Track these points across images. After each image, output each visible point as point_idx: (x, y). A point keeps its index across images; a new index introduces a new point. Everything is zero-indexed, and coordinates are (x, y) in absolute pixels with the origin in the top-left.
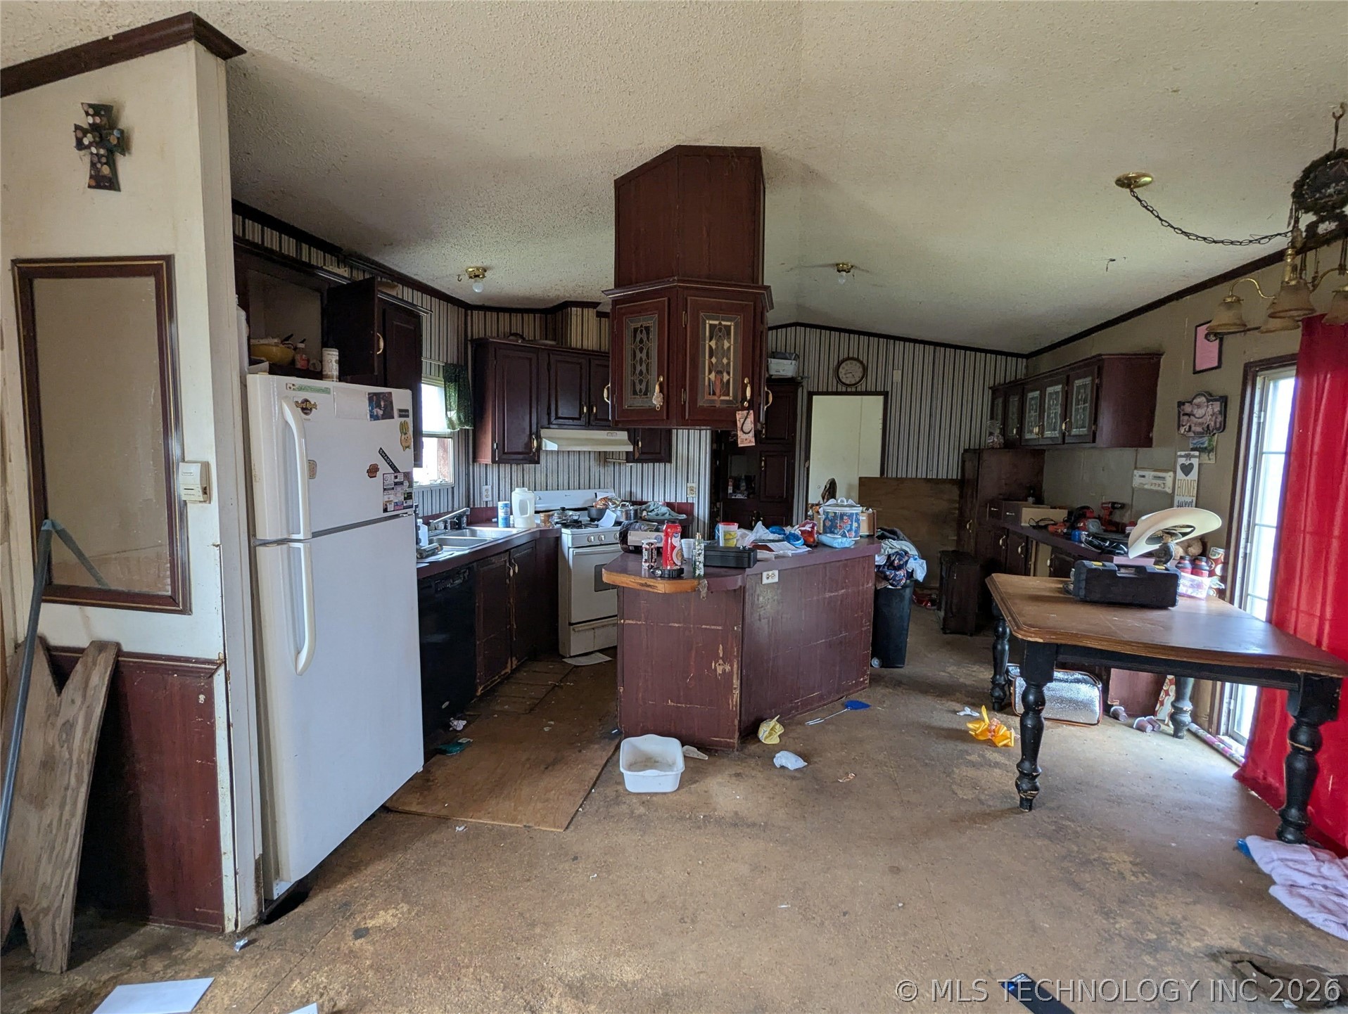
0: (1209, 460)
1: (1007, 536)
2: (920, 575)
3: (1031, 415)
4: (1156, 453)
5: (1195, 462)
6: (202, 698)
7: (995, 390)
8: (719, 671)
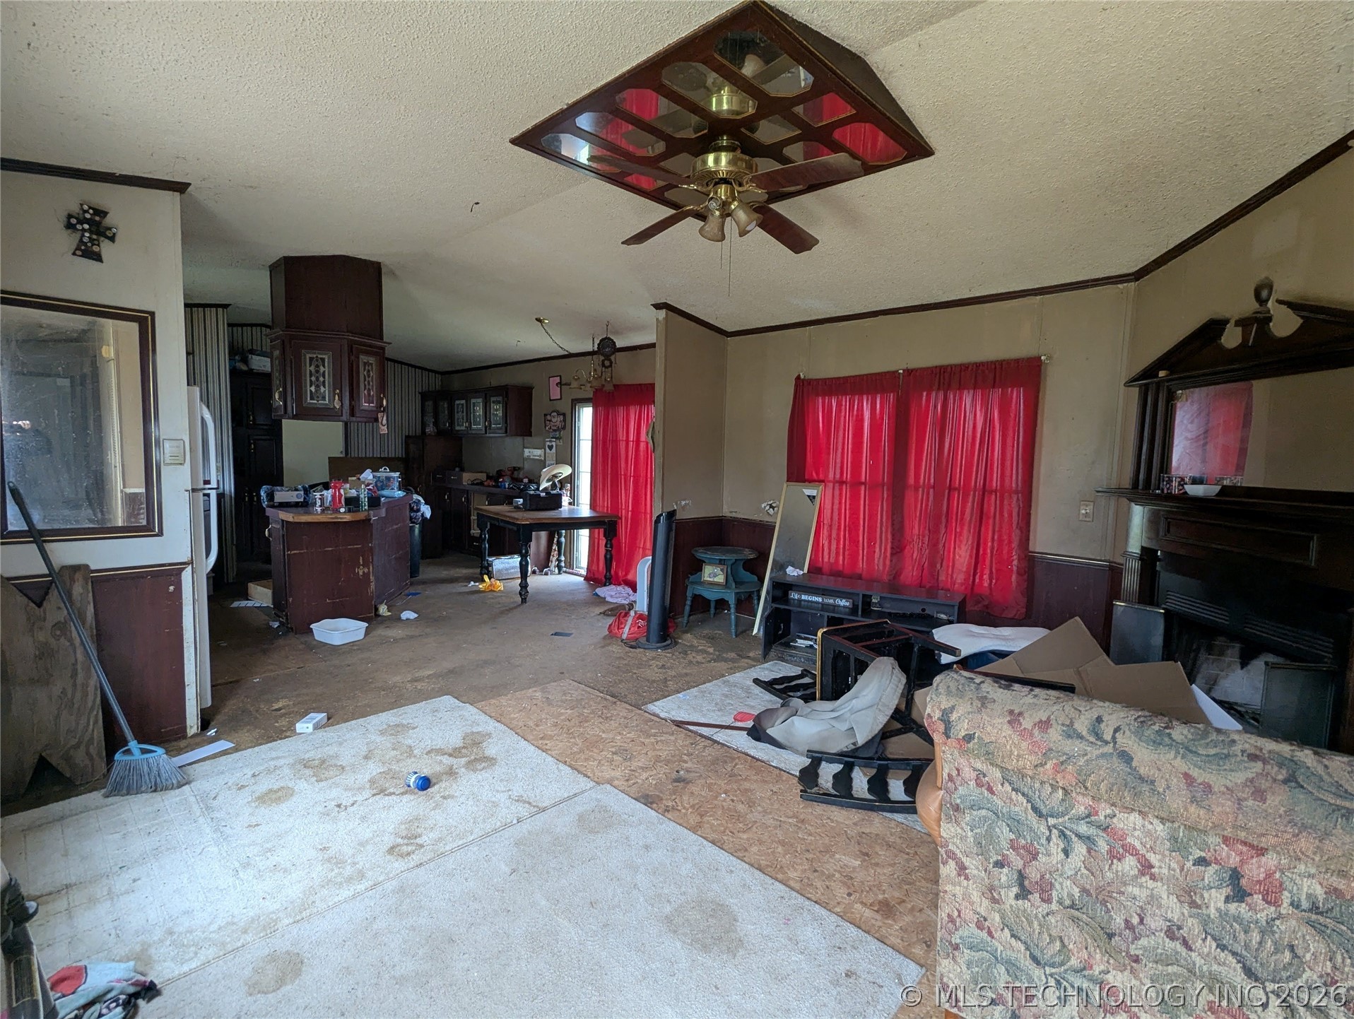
0: (560, 443)
1: (450, 492)
2: (428, 514)
3: (458, 416)
4: (534, 439)
5: (554, 444)
6: (172, 588)
7: (425, 396)
8: (361, 573)
